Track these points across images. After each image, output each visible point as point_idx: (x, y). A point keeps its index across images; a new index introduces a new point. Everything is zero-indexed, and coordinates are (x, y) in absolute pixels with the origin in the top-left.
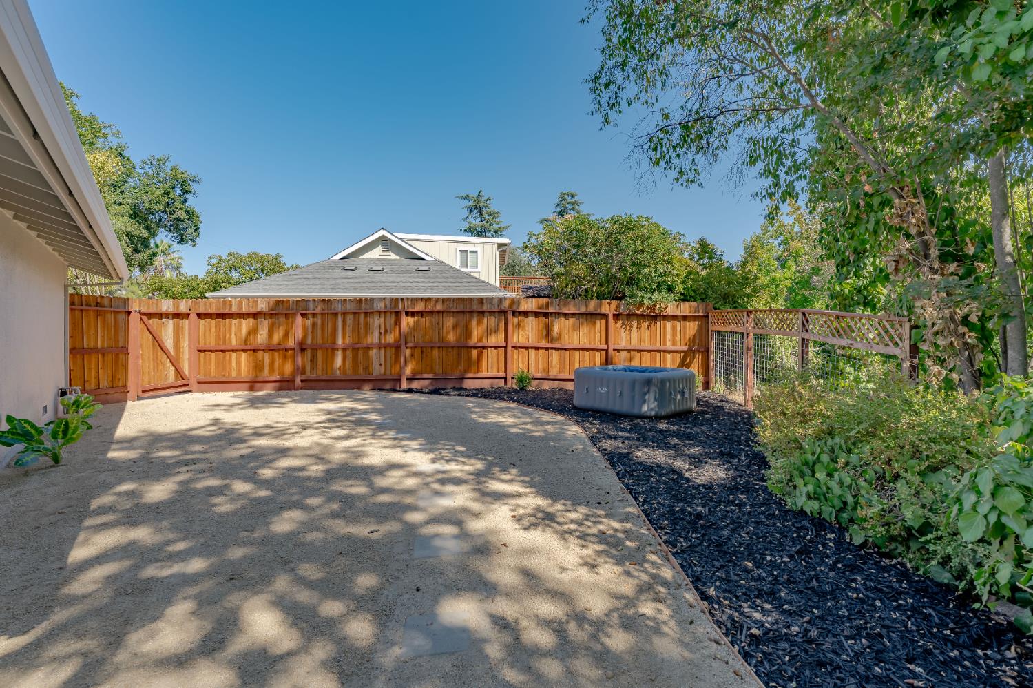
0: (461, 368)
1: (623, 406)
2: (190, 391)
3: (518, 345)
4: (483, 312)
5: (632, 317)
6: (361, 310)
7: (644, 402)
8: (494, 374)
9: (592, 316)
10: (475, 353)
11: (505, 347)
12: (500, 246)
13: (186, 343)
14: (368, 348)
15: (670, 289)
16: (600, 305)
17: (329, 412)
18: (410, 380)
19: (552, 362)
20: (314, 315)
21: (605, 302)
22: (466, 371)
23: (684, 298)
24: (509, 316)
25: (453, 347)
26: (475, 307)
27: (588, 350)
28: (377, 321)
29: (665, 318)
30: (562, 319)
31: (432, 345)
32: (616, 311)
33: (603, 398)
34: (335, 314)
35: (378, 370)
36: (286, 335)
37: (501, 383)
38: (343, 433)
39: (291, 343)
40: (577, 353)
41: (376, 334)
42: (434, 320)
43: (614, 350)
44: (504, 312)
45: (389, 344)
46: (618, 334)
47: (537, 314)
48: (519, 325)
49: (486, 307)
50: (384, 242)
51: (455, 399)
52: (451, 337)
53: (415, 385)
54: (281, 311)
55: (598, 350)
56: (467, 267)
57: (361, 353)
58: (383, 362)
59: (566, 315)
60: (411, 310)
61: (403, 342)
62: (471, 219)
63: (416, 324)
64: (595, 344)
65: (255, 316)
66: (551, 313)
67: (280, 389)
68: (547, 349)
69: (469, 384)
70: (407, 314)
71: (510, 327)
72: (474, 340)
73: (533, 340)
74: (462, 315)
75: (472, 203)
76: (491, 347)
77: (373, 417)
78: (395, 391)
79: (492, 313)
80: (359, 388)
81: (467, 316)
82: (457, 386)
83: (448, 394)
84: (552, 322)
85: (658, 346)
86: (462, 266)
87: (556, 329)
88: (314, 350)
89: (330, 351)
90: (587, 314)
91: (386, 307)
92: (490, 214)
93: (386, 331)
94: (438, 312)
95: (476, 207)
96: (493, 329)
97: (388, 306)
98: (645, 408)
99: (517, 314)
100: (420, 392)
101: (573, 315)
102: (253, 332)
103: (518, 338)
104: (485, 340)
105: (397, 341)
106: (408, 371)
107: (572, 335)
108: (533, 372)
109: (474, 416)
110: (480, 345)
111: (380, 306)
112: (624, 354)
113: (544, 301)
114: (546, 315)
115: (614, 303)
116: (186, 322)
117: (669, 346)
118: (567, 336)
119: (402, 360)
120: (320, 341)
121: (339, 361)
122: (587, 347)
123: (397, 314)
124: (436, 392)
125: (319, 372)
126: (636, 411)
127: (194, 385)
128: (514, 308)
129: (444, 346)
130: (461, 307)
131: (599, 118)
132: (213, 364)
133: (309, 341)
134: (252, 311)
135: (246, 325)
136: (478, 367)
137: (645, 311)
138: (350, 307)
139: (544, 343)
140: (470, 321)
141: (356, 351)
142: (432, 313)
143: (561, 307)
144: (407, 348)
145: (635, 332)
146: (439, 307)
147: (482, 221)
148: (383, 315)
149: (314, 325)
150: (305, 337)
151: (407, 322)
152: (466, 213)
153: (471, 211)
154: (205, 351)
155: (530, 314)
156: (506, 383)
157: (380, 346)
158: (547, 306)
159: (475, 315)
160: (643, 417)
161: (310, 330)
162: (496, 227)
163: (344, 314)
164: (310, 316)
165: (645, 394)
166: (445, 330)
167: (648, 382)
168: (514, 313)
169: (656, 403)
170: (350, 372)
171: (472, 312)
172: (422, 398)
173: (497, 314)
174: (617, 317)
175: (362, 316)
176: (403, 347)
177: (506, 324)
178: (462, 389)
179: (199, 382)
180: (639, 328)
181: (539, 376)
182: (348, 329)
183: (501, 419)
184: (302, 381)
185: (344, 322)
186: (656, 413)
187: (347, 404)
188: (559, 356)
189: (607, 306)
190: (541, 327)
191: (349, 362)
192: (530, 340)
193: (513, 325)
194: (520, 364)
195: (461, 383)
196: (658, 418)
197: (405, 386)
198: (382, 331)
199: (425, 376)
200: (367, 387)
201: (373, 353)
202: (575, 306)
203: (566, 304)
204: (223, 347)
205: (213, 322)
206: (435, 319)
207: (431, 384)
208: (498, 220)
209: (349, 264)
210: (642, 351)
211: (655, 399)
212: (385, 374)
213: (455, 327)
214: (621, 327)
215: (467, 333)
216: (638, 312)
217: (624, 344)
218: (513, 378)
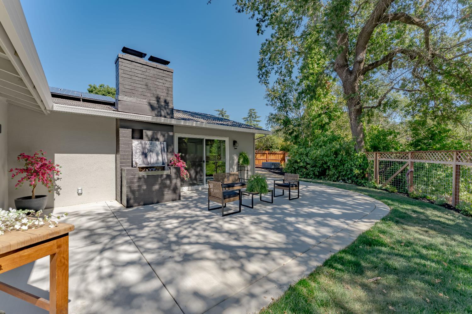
7: (272, 166)
15: (278, 149)
21: (266, 151)
23: (281, 150)
29: (277, 154)
32: (268, 153)
33: (267, 166)
59: (259, 153)
85: (276, 159)
115: (268, 151)
117: (278, 159)
137: (274, 153)
180: (273, 156)
202: (261, 152)
203: (259, 151)
210: (273, 160)
211: (274, 166)
214: (269, 156)
216: (272, 153)
217: (270, 159)
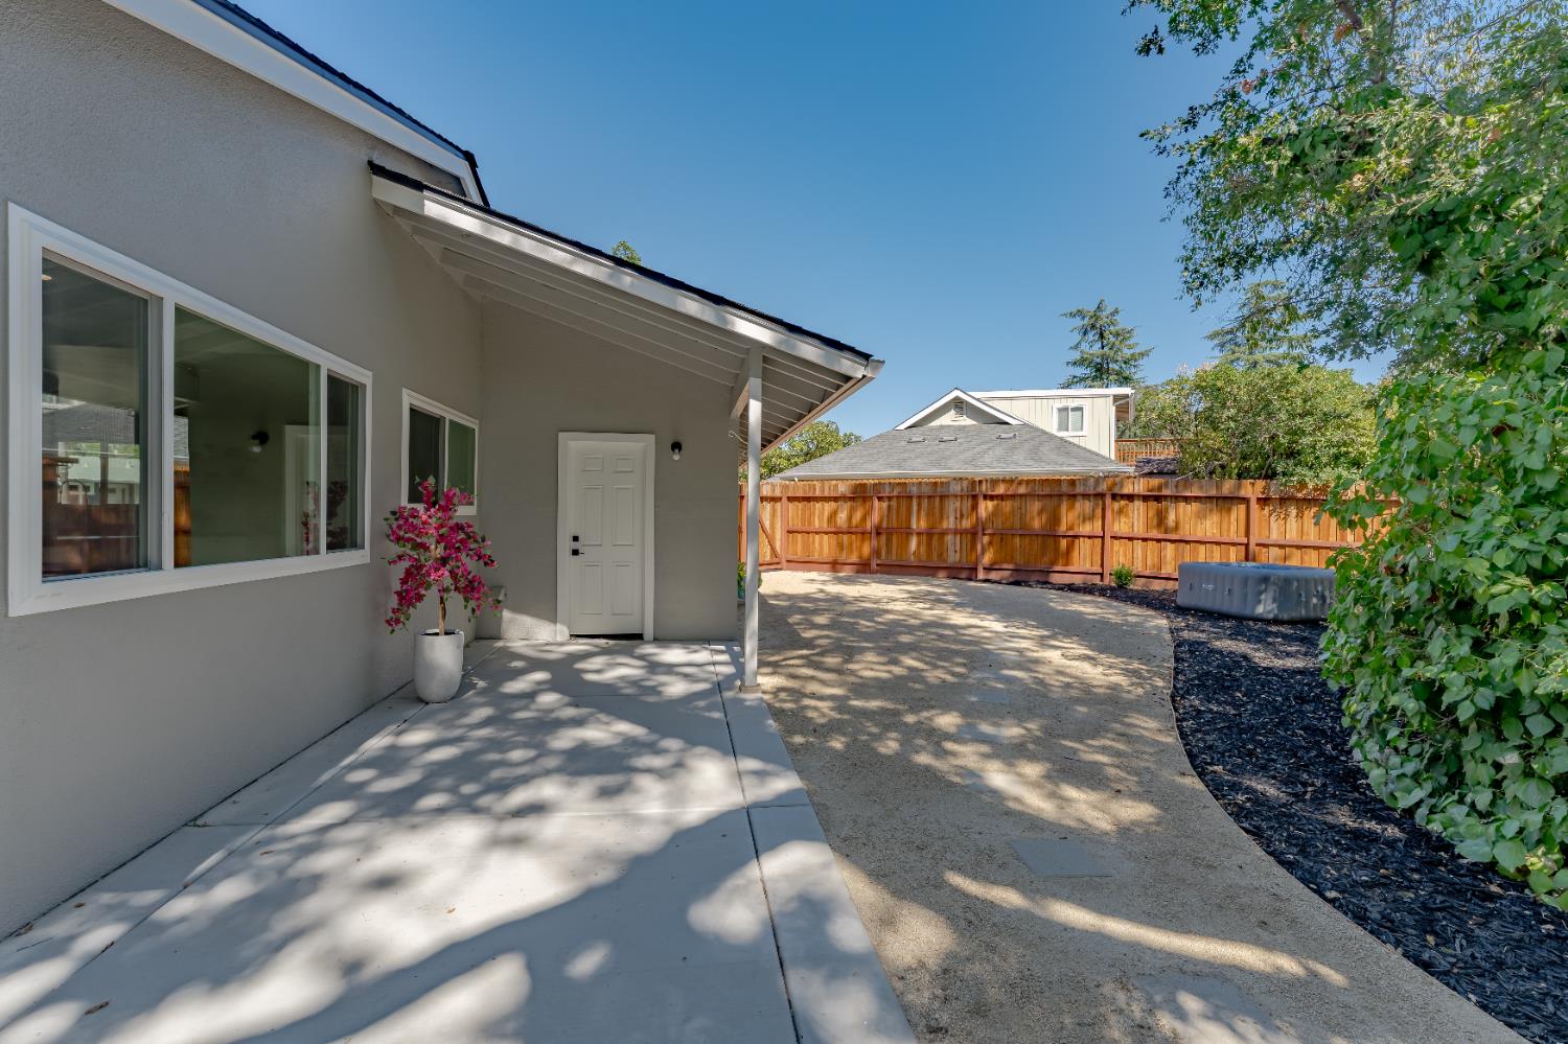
0: (1046, 559)
1: (1233, 606)
2: (781, 569)
3: (1119, 535)
4: (1074, 496)
5: (1288, 503)
6: (936, 494)
7: (1260, 602)
8: (1087, 567)
9: (1225, 502)
10: (1064, 543)
11: (1103, 537)
12: (1116, 398)
13: (779, 524)
14: (943, 534)
16: (1239, 487)
17: (910, 592)
18: (988, 569)
19: (1165, 556)
20: (890, 498)
21: (1247, 482)
22: (1053, 563)
24: (1108, 500)
25: (1037, 535)
26: (1065, 488)
27: (1217, 543)
28: (952, 506)
30: (1182, 504)
31: (1014, 532)
32: (1263, 493)
33: (1209, 596)
34: (911, 497)
35: (953, 558)
36: (864, 519)
37: (1097, 580)
38: (927, 606)
39: (868, 526)
40: (1202, 547)
41: (952, 519)
42: (1015, 504)
43: (1258, 545)
44: (1101, 496)
45: (965, 529)
46: (1264, 524)
47: (1145, 498)
48: (1120, 511)
49: (1079, 489)
50: (958, 405)
51: (1038, 591)
52: (1036, 524)
53: (994, 576)
54: (861, 494)
55: (1234, 544)
56: (1067, 430)
57: (935, 538)
58: (958, 549)
59: (1186, 499)
60: (990, 493)
61: (980, 528)
62: (1085, 346)
63: (996, 508)
64: (1228, 535)
65: (836, 499)
66: (1166, 497)
67: (858, 572)
68: (1159, 541)
69: (1056, 578)
70: (985, 497)
71: (1109, 514)
72: (1063, 528)
73: (1139, 529)
74: (1048, 499)
75: (1086, 321)
76: (1084, 537)
77: (951, 598)
78: (970, 579)
79: (1086, 496)
80: (933, 576)
81: (1055, 500)
82: (1041, 579)
83: (1030, 586)
84: (1167, 509)
86: (1060, 429)
87: (1172, 517)
88: (889, 535)
89: (904, 535)
90: (1218, 498)
91: (962, 490)
92: (1117, 335)
93: (962, 516)
94: (1021, 496)
95: (1093, 327)
96: (1087, 516)
97: (965, 489)
98: (1260, 610)
99: (1119, 498)
100: (999, 583)
101: (1196, 498)
102: (833, 515)
103: (1120, 526)
104: (1076, 529)
105: (975, 527)
106: (987, 559)
107: (1196, 525)
108: (1138, 568)
109: (1051, 604)
110: (1071, 533)
111: (956, 488)
112: (1274, 551)
113: (1155, 482)
114: (1158, 499)
115: (1261, 484)
116: (779, 504)
118: (1187, 526)
119: (979, 547)
120: (895, 525)
121: (913, 544)
122: (1218, 539)
123: (975, 497)
124: (1017, 583)
125: (894, 558)
126: (1247, 612)
127: (785, 564)
128: (1116, 491)
129: (1027, 534)
130: (1047, 491)
131: (1190, 300)
132: (799, 544)
133: (885, 525)
134: (833, 494)
135: (829, 507)
136: (1067, 559)
137: (1309, 494)
138: (926, 490)
139: (1155, 534)
140: (1059, 506)
141: (931, 535)
142: (1013, 496)
143: (1180, 489)
144: (984, 534)
145: (1293, 523)
146: (1022, 490)
147: (1103, 347)
148: (959, 498)
149: (889, 507)
150: (881, 521)
151: (985, 508)
152: (1077, 337)
153: (1085, 333)
154: (793, 532)
155: (1136, 498)
156: (1102, 580)
157: (956, 532)
158: (1160, 488)
159: (1064, 498)
160: (1256, 619)
161: (886, 513)
162: (1127, 353)
163: (919, 497)
164: (886, 500)
165: (1261, 593)
166: (1028, 516)
167: (1265, 580)
168: (1114, 497)
169: (1275, 605)
170: (924, 558)
171: (1060, 495)
172: (1000, 587)
173: (1092, 498)
174: (1264, 501)
175: (938, 499)
176: (980, 534)
177: (1104, 509)
178: (1047, 583)
179: (788, 561)
180: (1300, 515)
181: (1147, 573)
182: (923, 514)
183: (1082, 609)
184: (878, 565)
185: (919, 505)
186: (1276, 616)
187: (924, 587)
188: (1177, 550)
189: (1250, 487)
190: (1150, 515)
191: (923, 549)
192: (1136, 529)
193: (1113, 511)
194: (1121, 557)
195: (1048, 576)
196: (1276, 621)
197: (981, 575)
198: (958, 516)
199: (1005, 566)
200: (942, 574)
201: (949, 538)
202: (1201, 488)
203: (1187, 484)
204: (808, 530)
205: (800, 505)
206: (1017, 503)
207: (1011, 575)
208: (1131, 342)
209: (916, 435)
210: (1305, 547)
211: (1274, 600)
212: (960, 561)
213: (1040, 513)
214: (1270, 515)
215: (1055, 520)
216: (1299, 495)
217: (1275, 536)
218: (1111, 574)
